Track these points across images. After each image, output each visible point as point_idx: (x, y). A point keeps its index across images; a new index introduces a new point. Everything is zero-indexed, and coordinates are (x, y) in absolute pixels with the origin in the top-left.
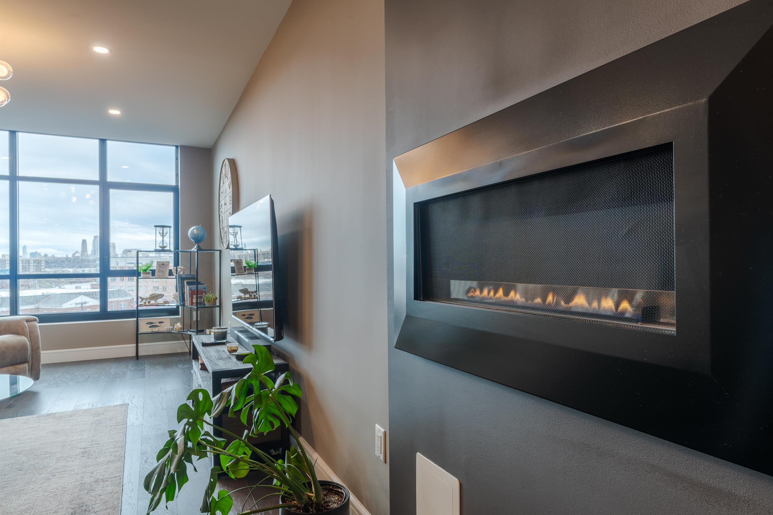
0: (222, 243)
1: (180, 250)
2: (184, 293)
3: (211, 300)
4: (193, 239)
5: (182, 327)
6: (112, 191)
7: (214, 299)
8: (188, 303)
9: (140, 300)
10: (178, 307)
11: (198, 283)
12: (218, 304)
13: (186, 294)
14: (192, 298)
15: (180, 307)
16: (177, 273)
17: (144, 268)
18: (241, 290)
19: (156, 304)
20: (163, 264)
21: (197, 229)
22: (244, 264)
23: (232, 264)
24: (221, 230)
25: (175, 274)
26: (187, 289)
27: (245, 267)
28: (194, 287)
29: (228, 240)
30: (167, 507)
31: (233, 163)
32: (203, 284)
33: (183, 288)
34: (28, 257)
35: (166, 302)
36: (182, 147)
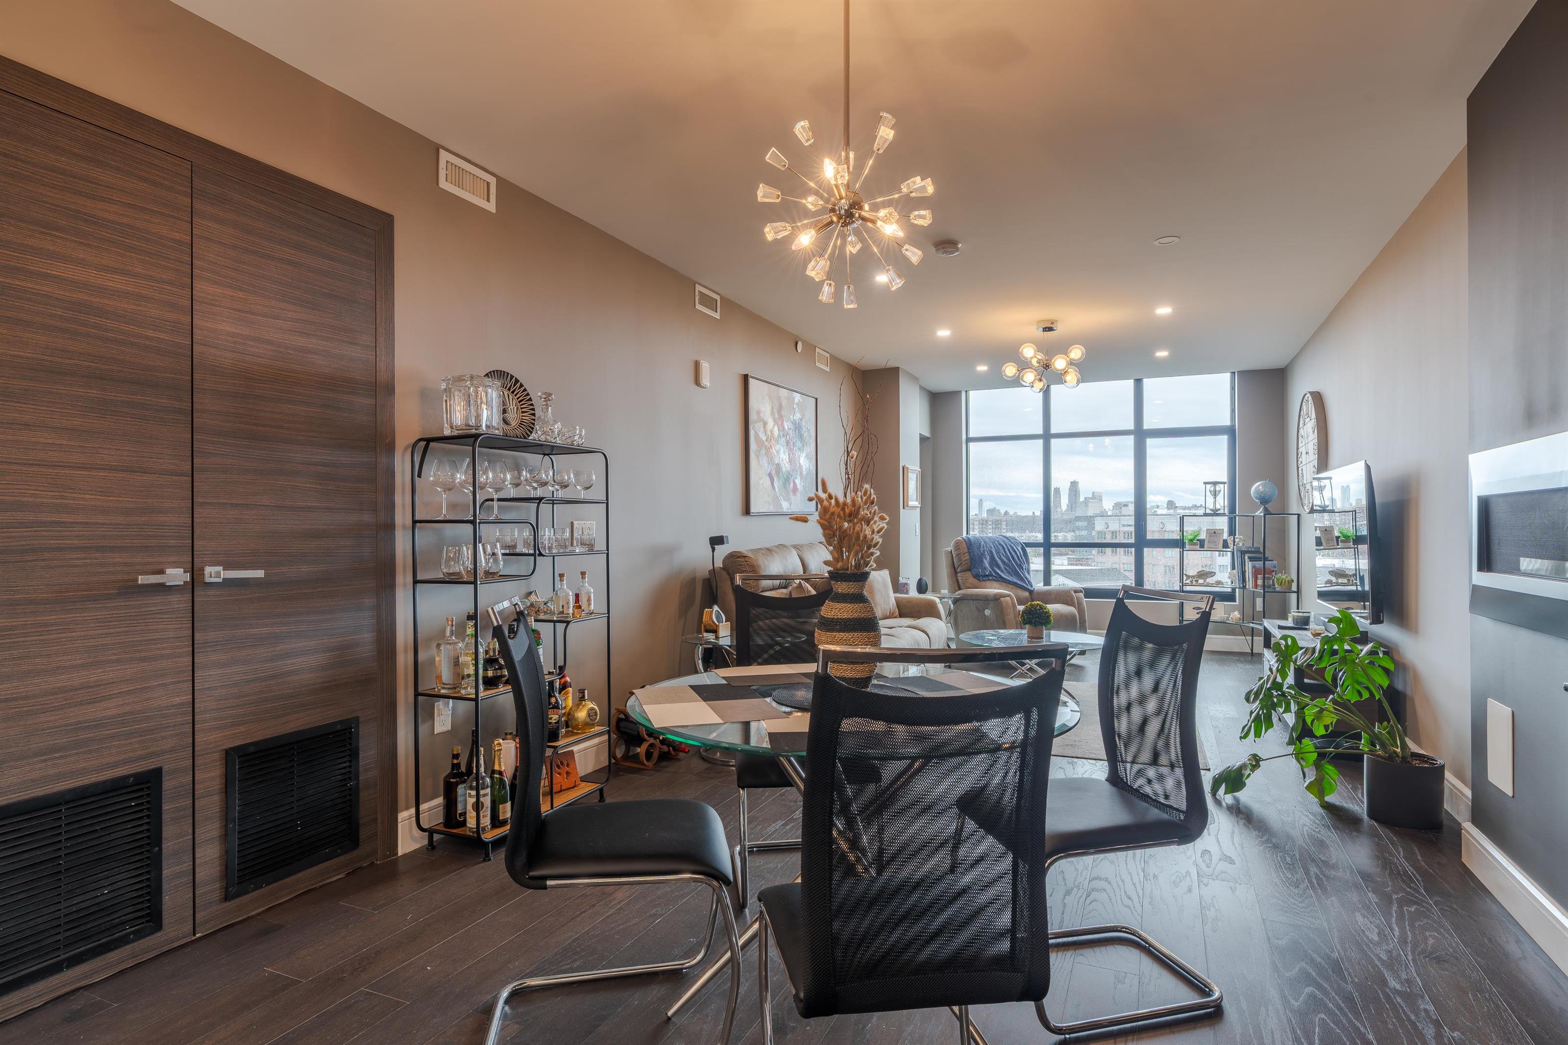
0: (1303, 505)
1: (1237, 513)
2: (1245, 572)
3: (1285, 582)
4: (1258, 499)
5: (1242, 617)
6: (1150, 442)
7: (1288, 581)
8: (1250, 585)
9: (1185, 578)
10: (1234, 590)
11: (1265, 559)
12: (1294, 588)
13: (1247, 573)
14: (1256, 579)
15: (1237, 590)
16: (1234, 545)
17: (1190, 537)
18: (1331, 571)
19: (1205, 584)
20: (1215, 533)
21: (1264, 486)
22: (1337, 534)
23: (1318, 533)
24: (1301, 488)
25: (1231, 546)
26: (1249, 566)
27: (1338, 538)
28: (1259, 564)
29: (1311, 501)
30: (1255, 741)
31: (1318, 399)
32: (1272, 561)
33: (1243, 564)
34: (985, 515)
35: (1219, 583)
36: (1241, 373)
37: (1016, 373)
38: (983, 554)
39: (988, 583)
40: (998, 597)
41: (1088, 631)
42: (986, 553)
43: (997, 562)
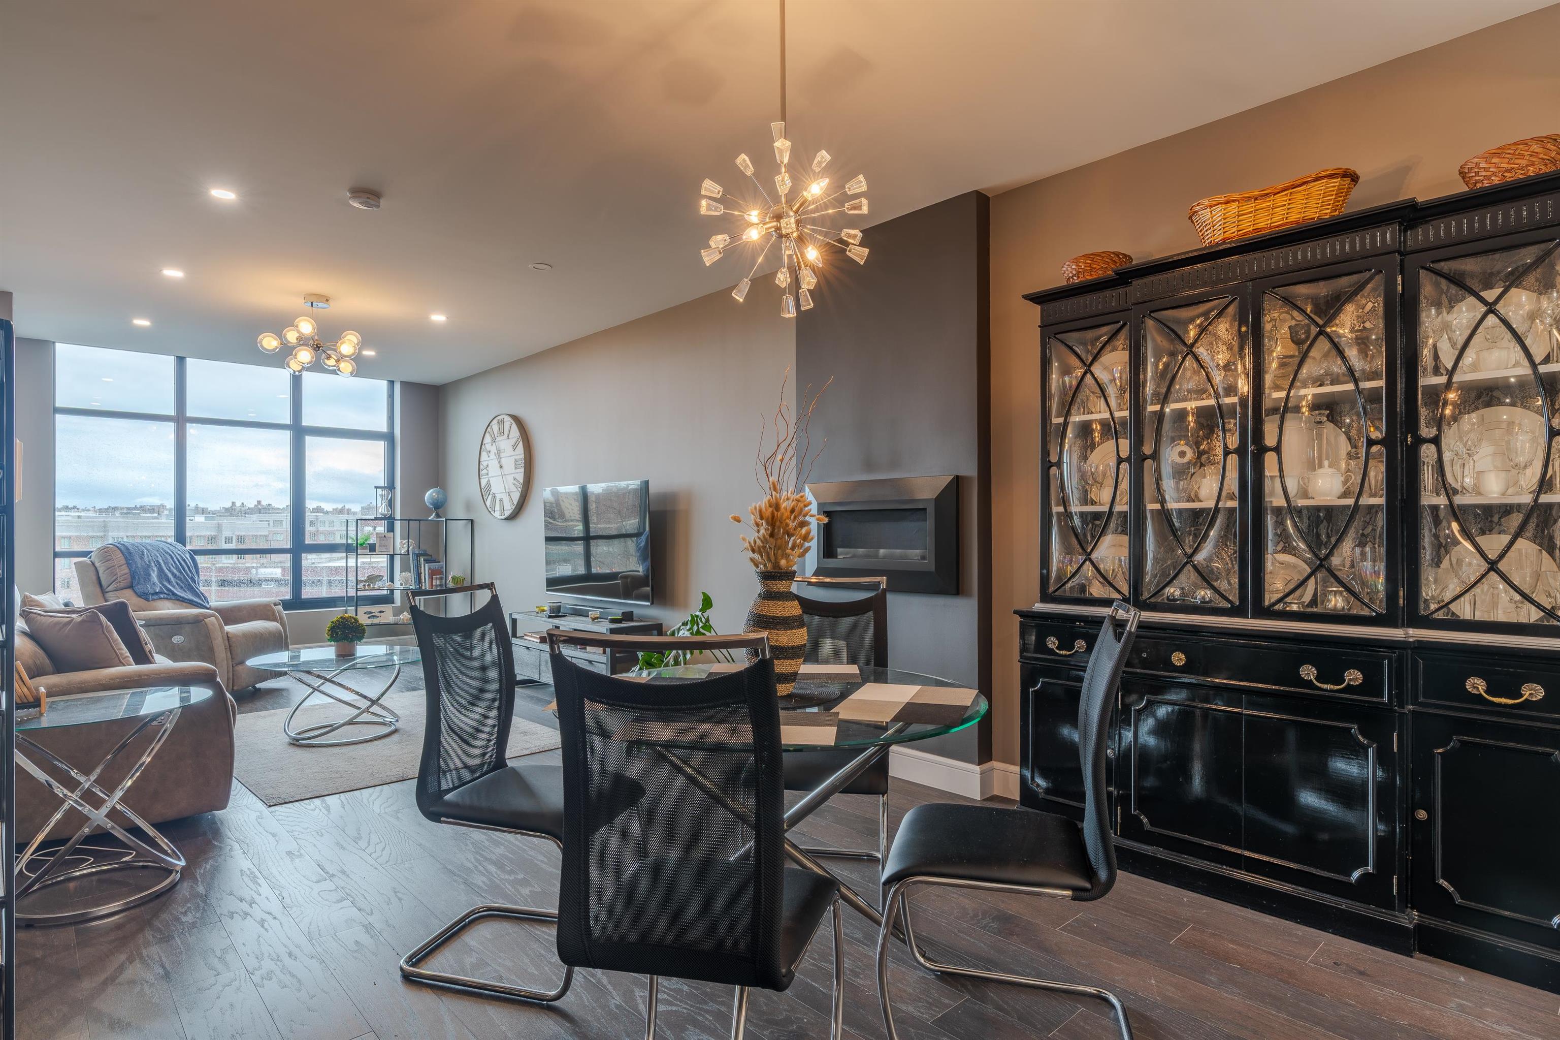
2: (421, 573)
3: (457, 580)
4: (432, 504)
6: (309, 440)
7: (461, 578)
8: (425, 585)
11: (433, 561)
13: (423, 575)
14: (432, 579)
16: (407, 548)
17: (360, 541)
20: (385, 536)
21: (438, 493)
24: (487, 496)
28: (436, 566)
31: (518, 422)
33: (418, 567)
36: (405, 385)
37: (277, 348)
38: (149, 566)
39: (160, 603)
40: (202, 618)
41: (290, 647)
42: (153, 564)
43: (166, 575)
